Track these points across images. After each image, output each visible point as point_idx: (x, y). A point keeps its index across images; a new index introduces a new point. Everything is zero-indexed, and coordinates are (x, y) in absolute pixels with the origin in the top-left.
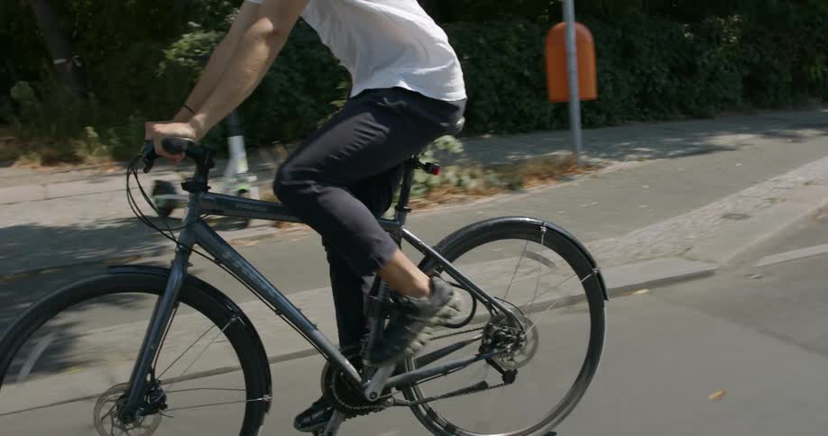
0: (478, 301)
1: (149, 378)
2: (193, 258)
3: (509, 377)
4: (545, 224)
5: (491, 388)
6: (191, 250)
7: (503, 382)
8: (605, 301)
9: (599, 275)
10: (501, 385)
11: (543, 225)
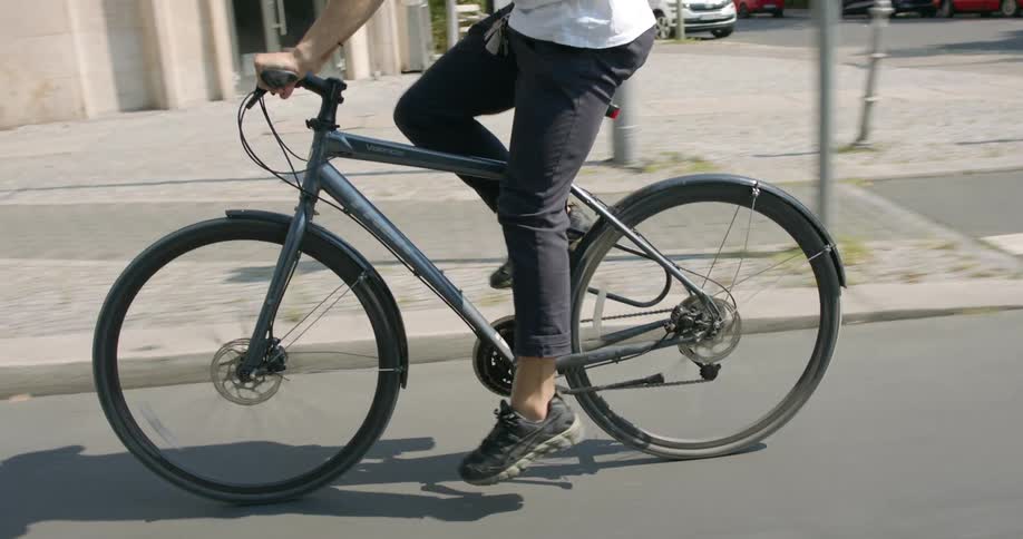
0: (673, 277)
1: (267, 337)
2: (319, 206)
3: (709, 372)
4: (760, 184)
5: (667, 384)
6: (316, 198)
7: (700, 377)
8: (842, 288)
9: (833, 254)
10: (697, 381)
11: (756, 186)
